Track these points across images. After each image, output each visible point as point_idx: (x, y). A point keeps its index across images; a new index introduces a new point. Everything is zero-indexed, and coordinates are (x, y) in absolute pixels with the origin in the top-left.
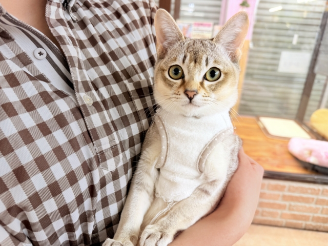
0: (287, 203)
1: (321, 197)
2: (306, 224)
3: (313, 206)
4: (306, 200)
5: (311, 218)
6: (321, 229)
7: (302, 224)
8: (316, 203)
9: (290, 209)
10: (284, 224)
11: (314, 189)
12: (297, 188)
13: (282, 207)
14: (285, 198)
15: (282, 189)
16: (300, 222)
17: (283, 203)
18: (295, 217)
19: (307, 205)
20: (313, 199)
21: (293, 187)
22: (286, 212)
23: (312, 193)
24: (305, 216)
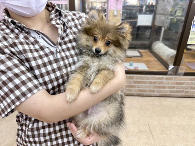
0: (136, 85)
1: (150, 81)
2: (146, 94)
3: (148, 85)
4: (144, 83)
5: (147, 91)
6: (153, 95)
7: (144, 94)
8: (149, 84)
9: (138, 87)
10: (136, 95)
11: (147, 77)
12: (139, 77)
13: (134, 87)
14: (135, 82)
15: (133, 78)
16: (143, 93)
17: (134, 85)
18: (140, 91)
19: (145, 85)
20: (147, 81)
21: (137, 77)
22: (136, 89)
23: (146, 79)
24: (144, 90)
